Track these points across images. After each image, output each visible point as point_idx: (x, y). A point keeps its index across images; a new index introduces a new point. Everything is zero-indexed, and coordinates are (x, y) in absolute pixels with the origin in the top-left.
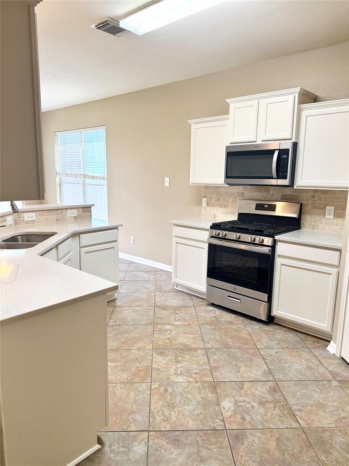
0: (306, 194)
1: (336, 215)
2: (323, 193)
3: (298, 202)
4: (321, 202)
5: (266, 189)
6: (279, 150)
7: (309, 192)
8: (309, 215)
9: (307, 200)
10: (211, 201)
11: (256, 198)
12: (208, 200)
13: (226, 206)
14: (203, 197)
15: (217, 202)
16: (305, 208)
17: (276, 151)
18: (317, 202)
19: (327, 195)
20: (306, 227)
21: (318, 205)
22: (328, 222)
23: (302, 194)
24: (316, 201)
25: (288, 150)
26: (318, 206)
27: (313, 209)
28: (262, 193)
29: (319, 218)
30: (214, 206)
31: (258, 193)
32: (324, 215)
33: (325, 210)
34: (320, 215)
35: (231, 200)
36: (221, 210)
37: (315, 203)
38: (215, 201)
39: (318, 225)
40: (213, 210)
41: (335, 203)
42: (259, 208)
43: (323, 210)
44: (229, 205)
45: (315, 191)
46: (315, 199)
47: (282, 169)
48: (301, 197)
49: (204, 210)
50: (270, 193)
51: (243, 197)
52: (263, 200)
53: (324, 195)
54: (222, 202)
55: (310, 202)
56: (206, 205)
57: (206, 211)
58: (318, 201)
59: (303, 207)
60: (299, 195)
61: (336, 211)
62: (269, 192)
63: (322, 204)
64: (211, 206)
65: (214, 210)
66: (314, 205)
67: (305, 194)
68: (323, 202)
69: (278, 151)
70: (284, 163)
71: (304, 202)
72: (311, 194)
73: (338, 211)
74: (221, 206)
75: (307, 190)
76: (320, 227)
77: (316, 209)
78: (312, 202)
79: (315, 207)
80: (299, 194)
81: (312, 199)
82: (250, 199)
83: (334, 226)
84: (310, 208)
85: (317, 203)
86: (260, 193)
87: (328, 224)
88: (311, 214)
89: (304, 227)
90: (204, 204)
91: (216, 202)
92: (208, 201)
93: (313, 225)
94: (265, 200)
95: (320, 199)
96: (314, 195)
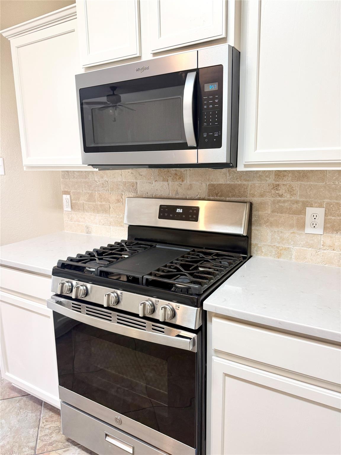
0: (259, 182)
1: (328, 225)
2: (299, 179)
3: (242, 199)
4: (293, 198)
5: (176, 174)
6: (197, 70)
7: (266, 177)
8: (267, 226)
9: (262, 196)
10: (79, 200)
11: (159, 194)
12: (72, 198)
13: (106, 211)
14: (63, 194)
15: (90, 203)
16: (259, 211)
17: (189, 74)
18: (285, 199)
19: (308, 181)
20: (262, 252)
21: (286, 204)
22: (311, 242)
23: (250, 183)
24: (281, 196)
25: (220, 67)
26: (288, 207)
27: (276, 214)
28: (170, 182)
29: (292, 233)
30: (84, 210)
31: (162, 183)
32: (302, 226)
33: (302, 216)
34: (292, 226)
35: (113, 198)
36: (99, 217)
37: (279, 201)
38: (84, 200)
39: (288, 248)
40: (84, 218)
41: (326, 200)
42: (166, 214)
43: (299, 216)
44: (111, 208)
45: (278, 174)
46: (280, 192)
47: (208, 122)
48: (249, 189)
49: (69, 218)
50: (185, 182)
51: (136, 191)
52: (174, 196)
53: (299, 183)
54: (99, 203)
55: (268, 199)
56: (70, 209)
57: (71, 220)
58: (287, 196)
59: (254, 209)
60: (244, 185)
61: (329, 217)
62: (183, 181)
63: (297, 202)
64: (79, 209)
65: (86, 218)
66: (277, 206)
67: (257, 183)
68: (298, 199)
69: (194, 74)
70: (211, 106)
71: (256, 200)
72: (271, 180)
73: (333, 218)
74: (96, 210)
75: (261, 173)
76: (294, 253)
77: (284, 215)
78: (272, 199)
79: (281, 211)
80: (245, 183)
81: (273, 191)
82: (149, 195)
83: (325, 251)
84: (269, 212)
85: (284, 202)
86: (167, 183)
87: (311, 246)
88: (271, 224)
89: (259, 252)
90: (67, 208)
91: (88, 203)
92: (73, 202)
93: (278, 248)
94: (177, 197)
95: (291, 191)
96: (277, 183)
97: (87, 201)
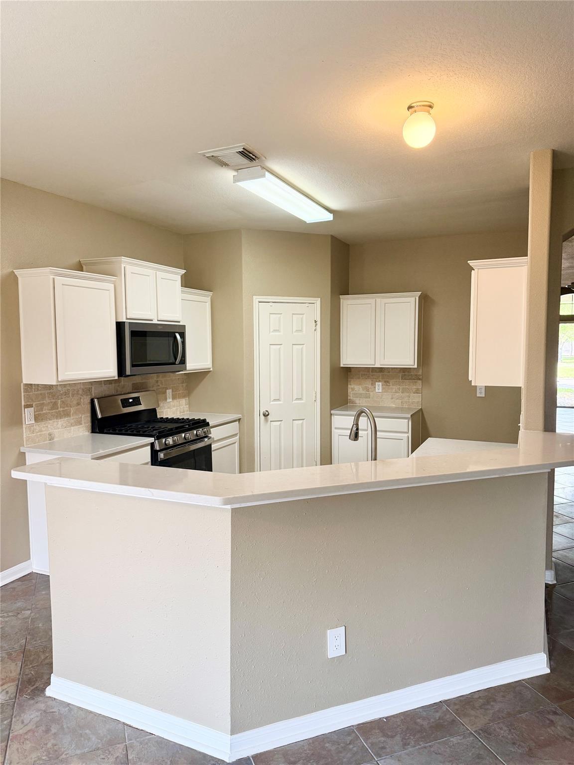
1: (173, 397)
10: (42, 411)
12: (36, 410)
13: (67, 414)
14: (24, 408)
15: (53, 411)
22: (169, 406)
26: (161, 391)
29: (163, 403)
30: (46, 419)
32: (166, 399)
34: (163, 400)
35: (74, 402)
36: (61, 422)
38: (48, 410)
40: (47, 427)
41: (171, 386)
42: (125, 404)
43: (165, 395)
44: (72, 411)
49: (30, 431)
54: (62, 409)
56: (33, 422)
57: (33, 432)
61: (173, 393)
64: (42, 420)
65: (49, 426)
74: (59, 416)
79: (159, 393)
90: (30, 421)
91: (51, 411)
92: (37, 413)
97: (50, 410)
